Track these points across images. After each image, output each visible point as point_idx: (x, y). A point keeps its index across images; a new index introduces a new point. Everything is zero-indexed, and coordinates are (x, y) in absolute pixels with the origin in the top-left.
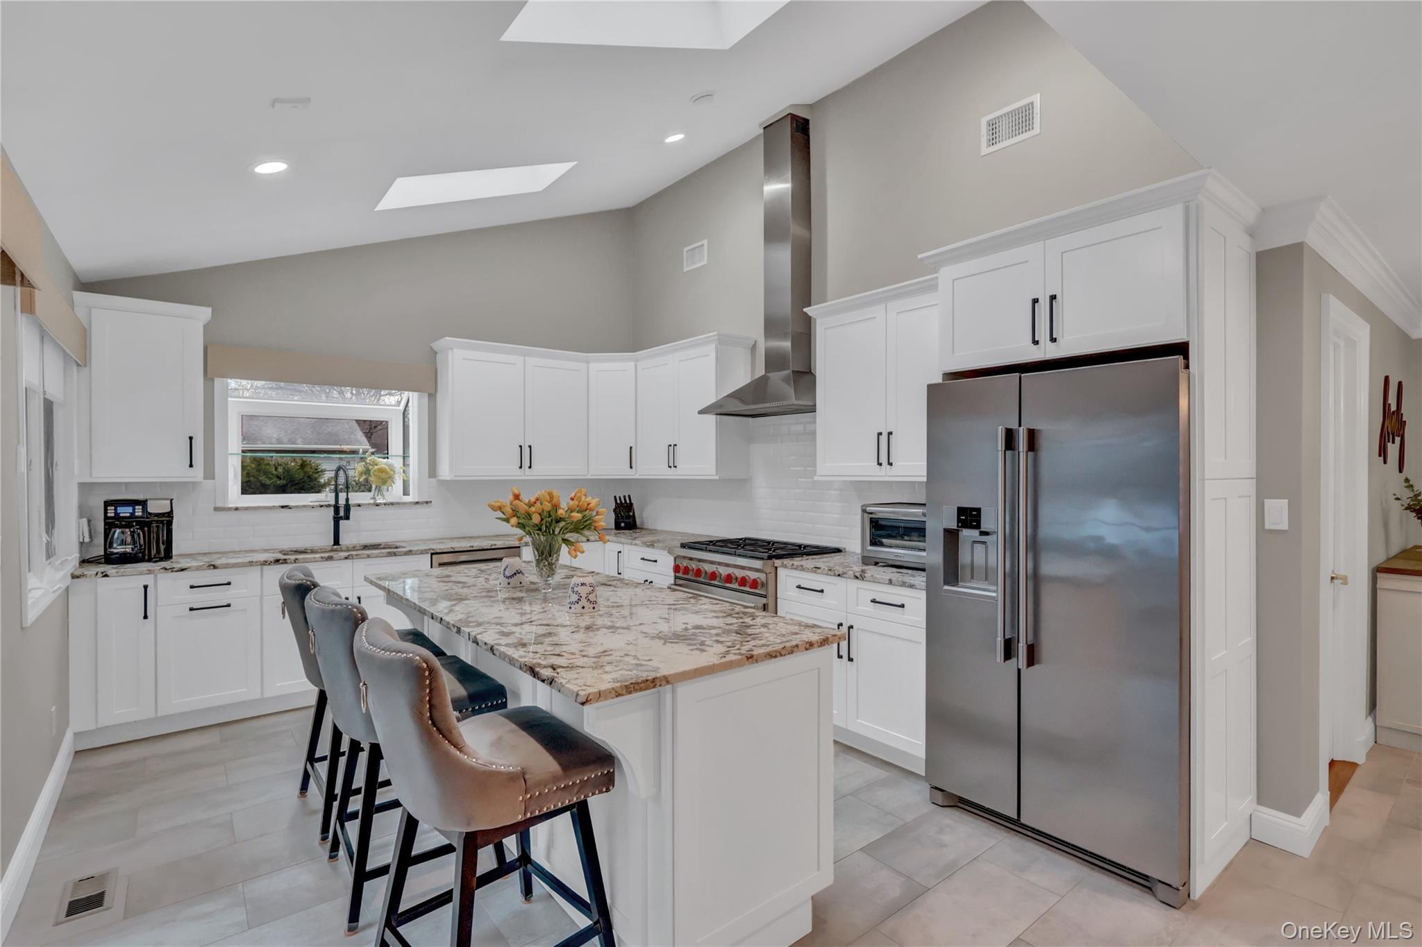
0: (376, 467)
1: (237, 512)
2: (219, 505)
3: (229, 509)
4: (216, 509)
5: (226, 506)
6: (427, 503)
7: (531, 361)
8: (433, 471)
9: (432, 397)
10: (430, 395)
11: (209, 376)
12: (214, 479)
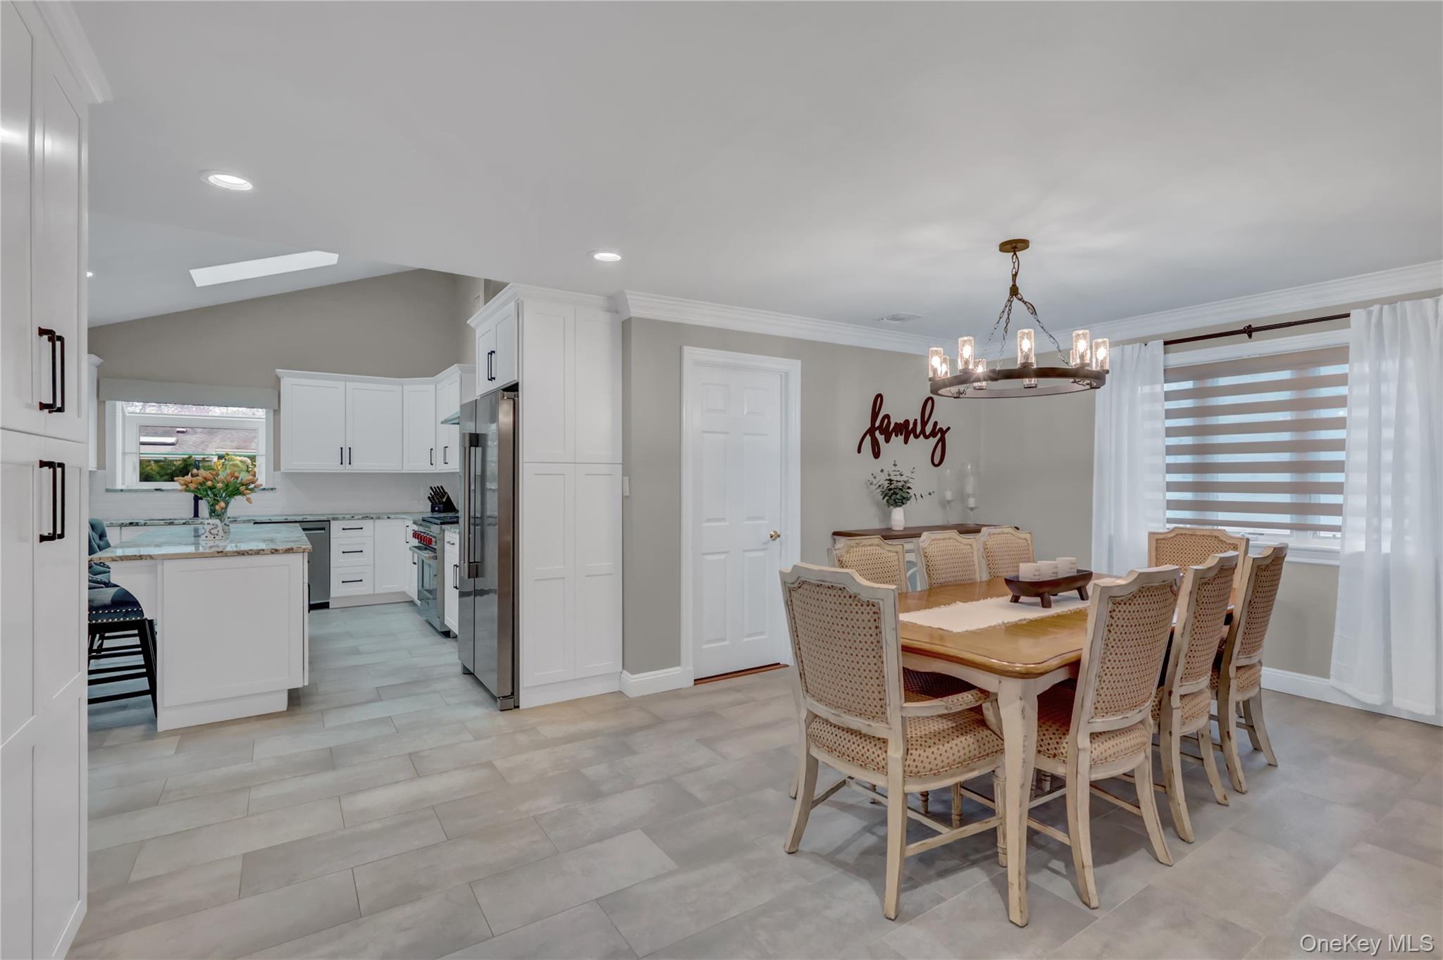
0: (231, 463)
1: (122, 493)
2: (109, 487)
3: (116, 491)
4: (108, 490)
5: (114, 488)
6: (272, 489)
7: (350, 385)
8: (277, 466)
9: (277, 412)
10: (274, 411)
11: (101, 399)
12: (105, 469)
